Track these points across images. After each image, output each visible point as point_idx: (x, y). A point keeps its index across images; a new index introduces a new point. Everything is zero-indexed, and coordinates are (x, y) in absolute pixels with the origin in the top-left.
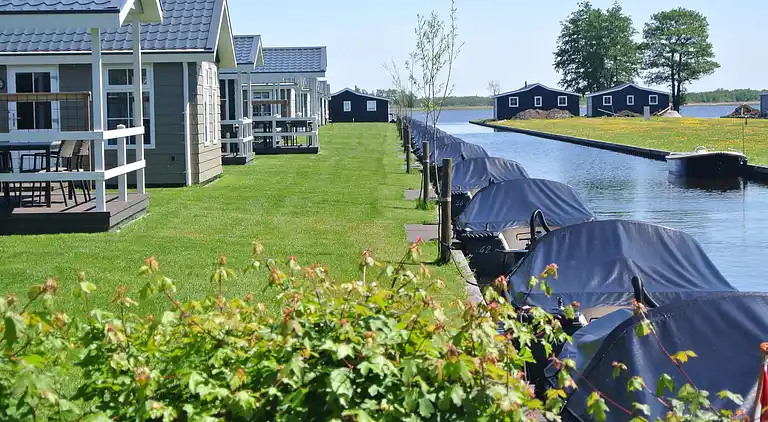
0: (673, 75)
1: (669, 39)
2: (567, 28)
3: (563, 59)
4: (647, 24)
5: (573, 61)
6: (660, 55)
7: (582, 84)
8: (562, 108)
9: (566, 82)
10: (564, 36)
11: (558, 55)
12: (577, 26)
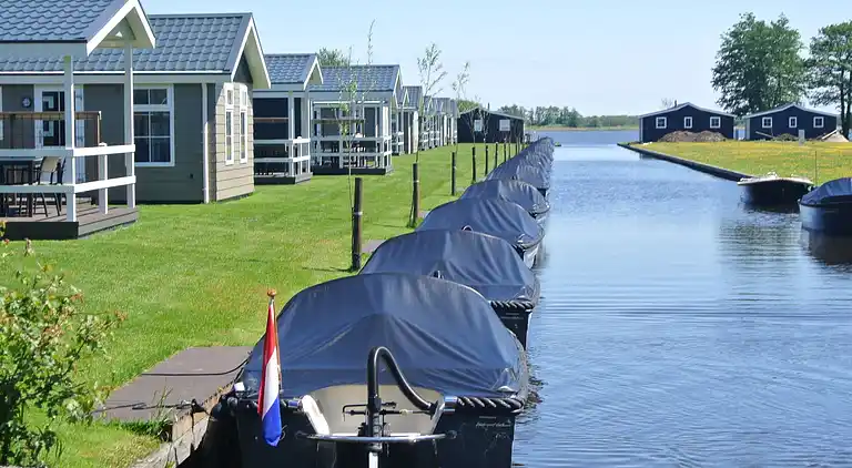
0: (842, 95)
1: (838, 55)
2: (728, 42)
3: (722, 76)
4: (814, 39)
5: (732, 78)
6: (829, 73)
7: (744, 103)
8: (714, 131)
9: (726, 101)
10: (724, 51)
11: (717, 71)
12: (738, 41)
